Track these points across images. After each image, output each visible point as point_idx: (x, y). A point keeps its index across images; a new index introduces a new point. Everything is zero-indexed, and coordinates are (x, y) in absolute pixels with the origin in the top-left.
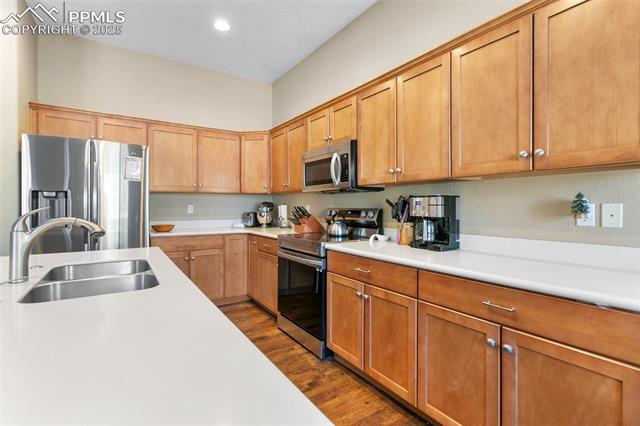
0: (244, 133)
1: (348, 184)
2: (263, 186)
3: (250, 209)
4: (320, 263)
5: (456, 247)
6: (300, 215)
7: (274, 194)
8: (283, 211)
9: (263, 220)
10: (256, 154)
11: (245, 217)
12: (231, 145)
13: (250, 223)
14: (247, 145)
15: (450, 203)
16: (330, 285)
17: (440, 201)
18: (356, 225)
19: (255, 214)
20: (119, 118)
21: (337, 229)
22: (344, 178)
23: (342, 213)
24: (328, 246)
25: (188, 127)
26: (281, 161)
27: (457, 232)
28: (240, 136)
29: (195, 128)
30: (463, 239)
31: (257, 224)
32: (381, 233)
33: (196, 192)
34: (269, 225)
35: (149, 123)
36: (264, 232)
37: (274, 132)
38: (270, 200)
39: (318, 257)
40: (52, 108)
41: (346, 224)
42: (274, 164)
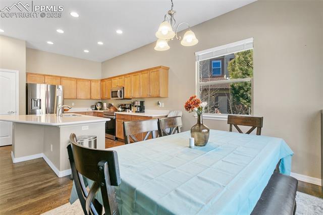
0: (92, 80)
1: (123, 97)
2: (99, 97)
3: (94, 104)
4: (114, 117)
5: (144, 112)
6: (110, 106)
7: (102, 99)
8: (105, 105)
9: (98, 108)
10: (96, 87)
11: (92, 107)
12: (87, 83)
13: (94, 109)
14: (93, 84)
15: (142, 103)
16: (116, 122)
17: (139, 102)
18: (125, 108)
19: (96, 106)
20: (51, 76)
21: (120, 109)
22: (121, 96)
23: (122, 105)
24: (116, 113)
25: (74, 78)
26: (104, 89)
27: (144, 109)
28: (90, 81)
29: (76, 78)
30: (145, 110)
31: (96, 109)
32: (131, 110)
33: (76, 99)
34: (100, 109)
35: (61, 77)
36: (99, 111)
37: (102, 80)
38: (101, 101)
39: (113, 116)
40: (31, 74)
41: (122, 108)
42: (102, 90)
